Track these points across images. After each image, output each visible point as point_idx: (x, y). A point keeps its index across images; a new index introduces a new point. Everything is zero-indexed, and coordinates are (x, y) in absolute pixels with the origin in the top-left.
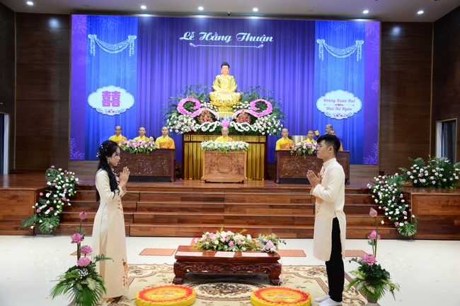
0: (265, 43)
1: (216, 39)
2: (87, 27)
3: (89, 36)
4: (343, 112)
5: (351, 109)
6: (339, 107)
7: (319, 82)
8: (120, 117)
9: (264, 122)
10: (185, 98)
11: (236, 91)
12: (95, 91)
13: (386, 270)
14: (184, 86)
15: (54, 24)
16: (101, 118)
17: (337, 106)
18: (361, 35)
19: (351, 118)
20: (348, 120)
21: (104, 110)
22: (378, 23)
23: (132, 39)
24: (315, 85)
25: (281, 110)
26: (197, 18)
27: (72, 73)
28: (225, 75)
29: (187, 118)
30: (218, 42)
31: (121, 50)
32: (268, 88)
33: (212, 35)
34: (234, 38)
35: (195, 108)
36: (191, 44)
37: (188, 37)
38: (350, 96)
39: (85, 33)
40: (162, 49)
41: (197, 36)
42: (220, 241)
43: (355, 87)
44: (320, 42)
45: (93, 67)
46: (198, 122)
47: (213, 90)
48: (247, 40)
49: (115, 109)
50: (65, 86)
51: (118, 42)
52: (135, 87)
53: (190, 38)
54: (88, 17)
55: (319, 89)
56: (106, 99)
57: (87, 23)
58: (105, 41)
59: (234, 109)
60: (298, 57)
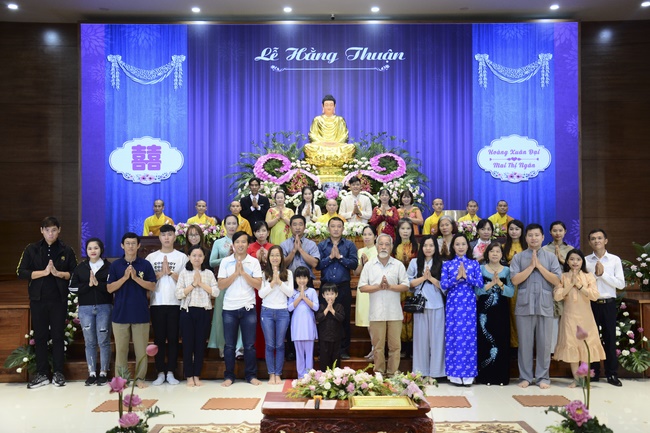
0: (392, 63)
1: (312, 58)
2: (106, 43)
3: (109, 58)
4: (520, 171)
5: (534, 166)
6: (514, 163)
7: (481, 124)
8: (162, 186)
9: (393, 190)
10: (266, 153)
11: (347, 141)
12: (121, 146)
13: (608, 426)
14: (263, 135)
15: (52, 38)
16: (130, 190)
17: (511, 161)
18: (548, 46)
19: (534, 181)
20: (530, 183)
21: (135, 176)
22: (575, 25)
23: (179, 60)
24: (474, 128)
25: (421, 170)
26: (282, 26)
27: (83, 116)
28: (329, 115)
29: (270, 186)
30: (316, 63)
31: (162, 79)
32: (399, 135)
33: (307, 52)
34: (341, 57)
35: (282, 170)
36: (273, 67)
37: (269, 57)
38: (532, 144)
39: (103, 53)
40: (227, 77)
41: (283, 54)
42: (333, 384)
43: (540, 129)
44: (482, 59)
45: (116, 109)
46: (288, 193)
47: (310, 141)
48: (362, 58)
49: (153, 173)
50: (72, 138)
51: (157, 67)
52: (185, 138)
53: (272, 58)
54: (107, 27)
55: (481, 134)
56: (139, 158)
57: (105, 37)
58: (135, 65)
59: (345, 169)
60: (446, 84)
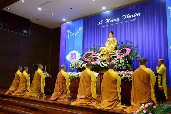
1: (113, 21)
3: (67, 31)
21: (71, 61)
23: (81, 29)
31: (77, 34)
33: (111, 20)
34: (121, 19)
35: (90, 56)
36: (102, 26)
37: (101, 23)
41: (105, 21)
51: (76, 31)
56: (72, 56)
58: (72, 32)
